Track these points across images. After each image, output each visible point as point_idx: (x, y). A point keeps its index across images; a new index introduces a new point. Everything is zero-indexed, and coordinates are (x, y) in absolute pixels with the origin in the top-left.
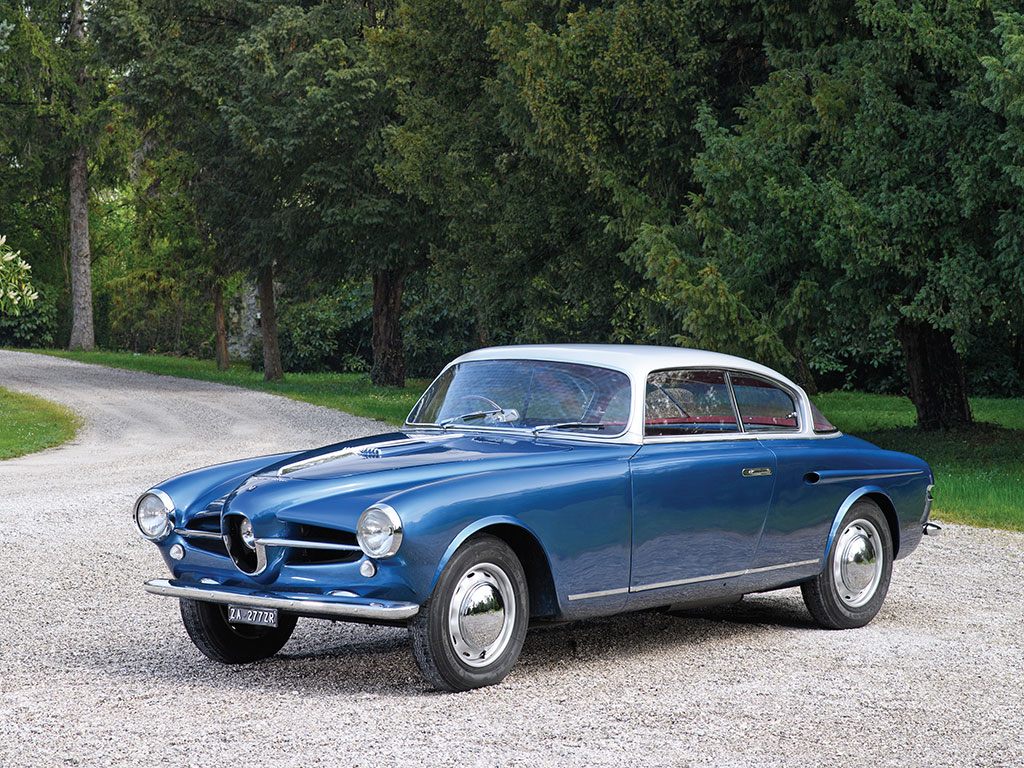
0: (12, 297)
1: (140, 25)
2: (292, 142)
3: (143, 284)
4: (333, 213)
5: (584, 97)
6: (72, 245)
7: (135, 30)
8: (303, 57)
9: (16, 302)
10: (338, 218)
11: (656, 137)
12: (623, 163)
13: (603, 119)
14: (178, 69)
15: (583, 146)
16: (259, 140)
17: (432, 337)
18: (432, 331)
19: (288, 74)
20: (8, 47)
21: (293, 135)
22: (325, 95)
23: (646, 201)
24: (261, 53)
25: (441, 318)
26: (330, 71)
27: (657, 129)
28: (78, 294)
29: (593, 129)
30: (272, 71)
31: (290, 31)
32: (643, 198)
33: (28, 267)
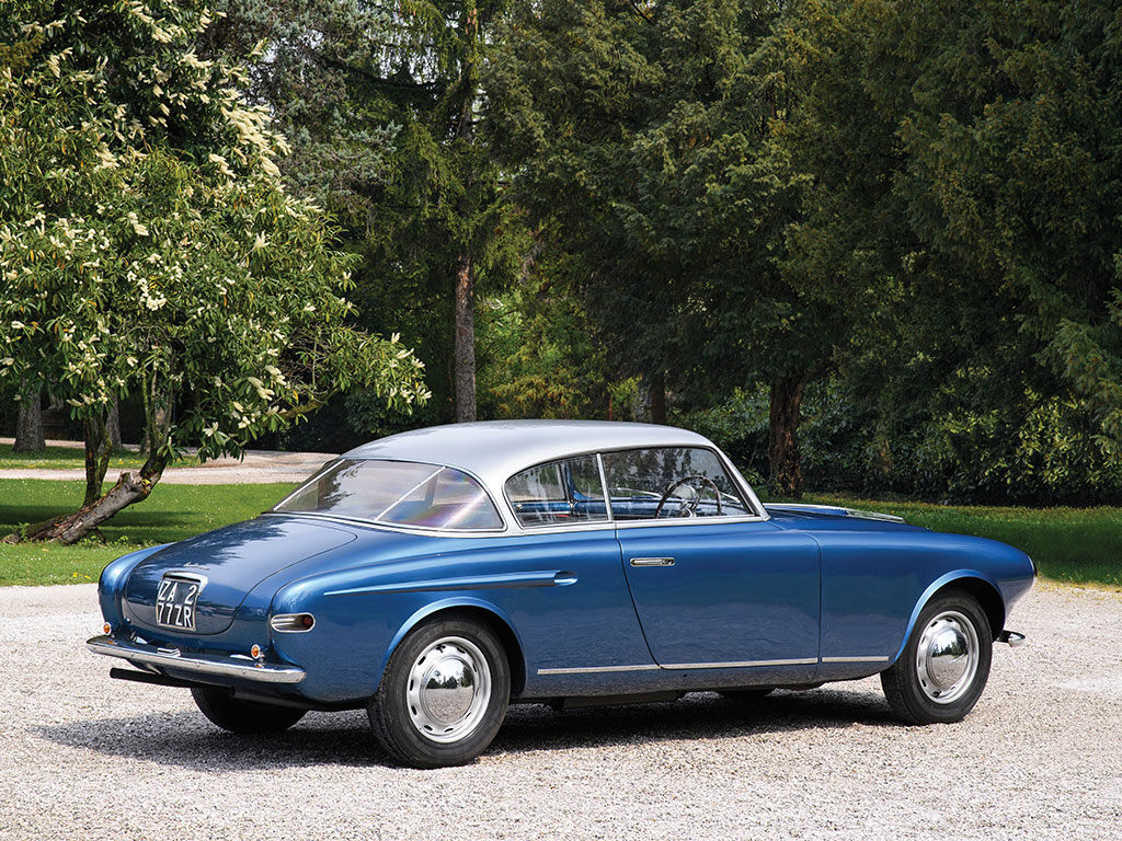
0: (405, 396)
1: (535, 121)
2: (690, 242)
3: (530, 391)
4: (731, 317)
5: (1001, 190)
6: (457, 352)
7: (530, 125)
8: (704, 152)
9: (409, 401)
10: (736, 321)
11: (1076, 233)
12: (1040, 260)
13: (1019, 213)
14: (573, 167)
15: (998, 242)
16: (655, 240)
17: (830, 449)
18: (829, 443)
19: (688, 170)
20: (395, 148)
21: (691, 235)
22: (726, 192)
23: (1064, 300)
24: (659, 148)
25: (839, 430)
26: (731, 166)
27: (1077, 223)
28: (463, 403)
29: (1009, 223)
30: (670, 167)
31: (690, 127)
32: (1061, 297)
33: (421, 365)
